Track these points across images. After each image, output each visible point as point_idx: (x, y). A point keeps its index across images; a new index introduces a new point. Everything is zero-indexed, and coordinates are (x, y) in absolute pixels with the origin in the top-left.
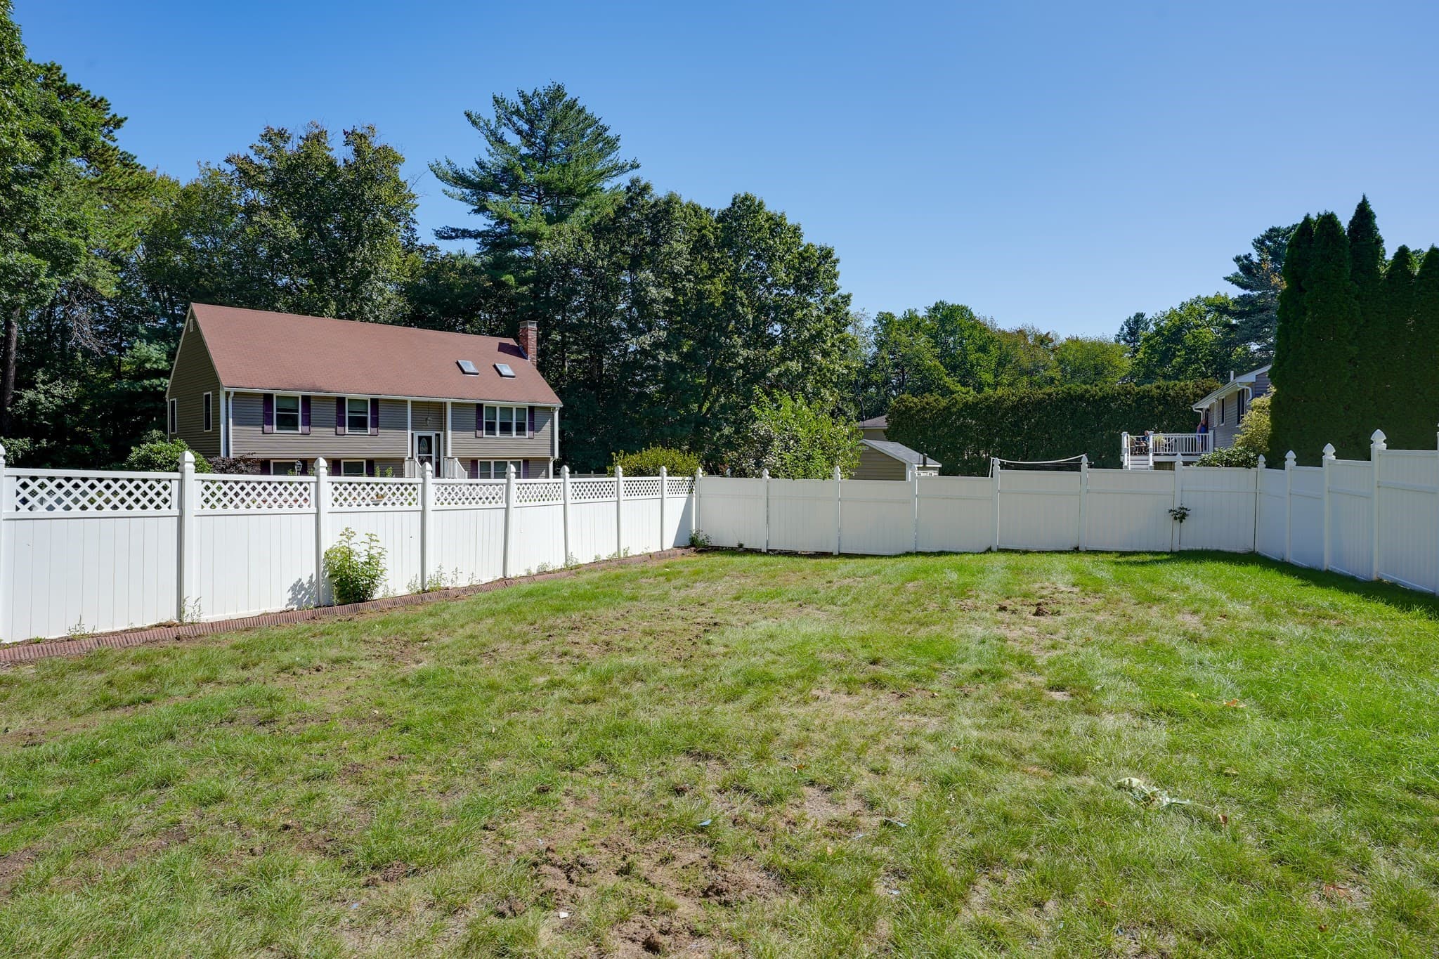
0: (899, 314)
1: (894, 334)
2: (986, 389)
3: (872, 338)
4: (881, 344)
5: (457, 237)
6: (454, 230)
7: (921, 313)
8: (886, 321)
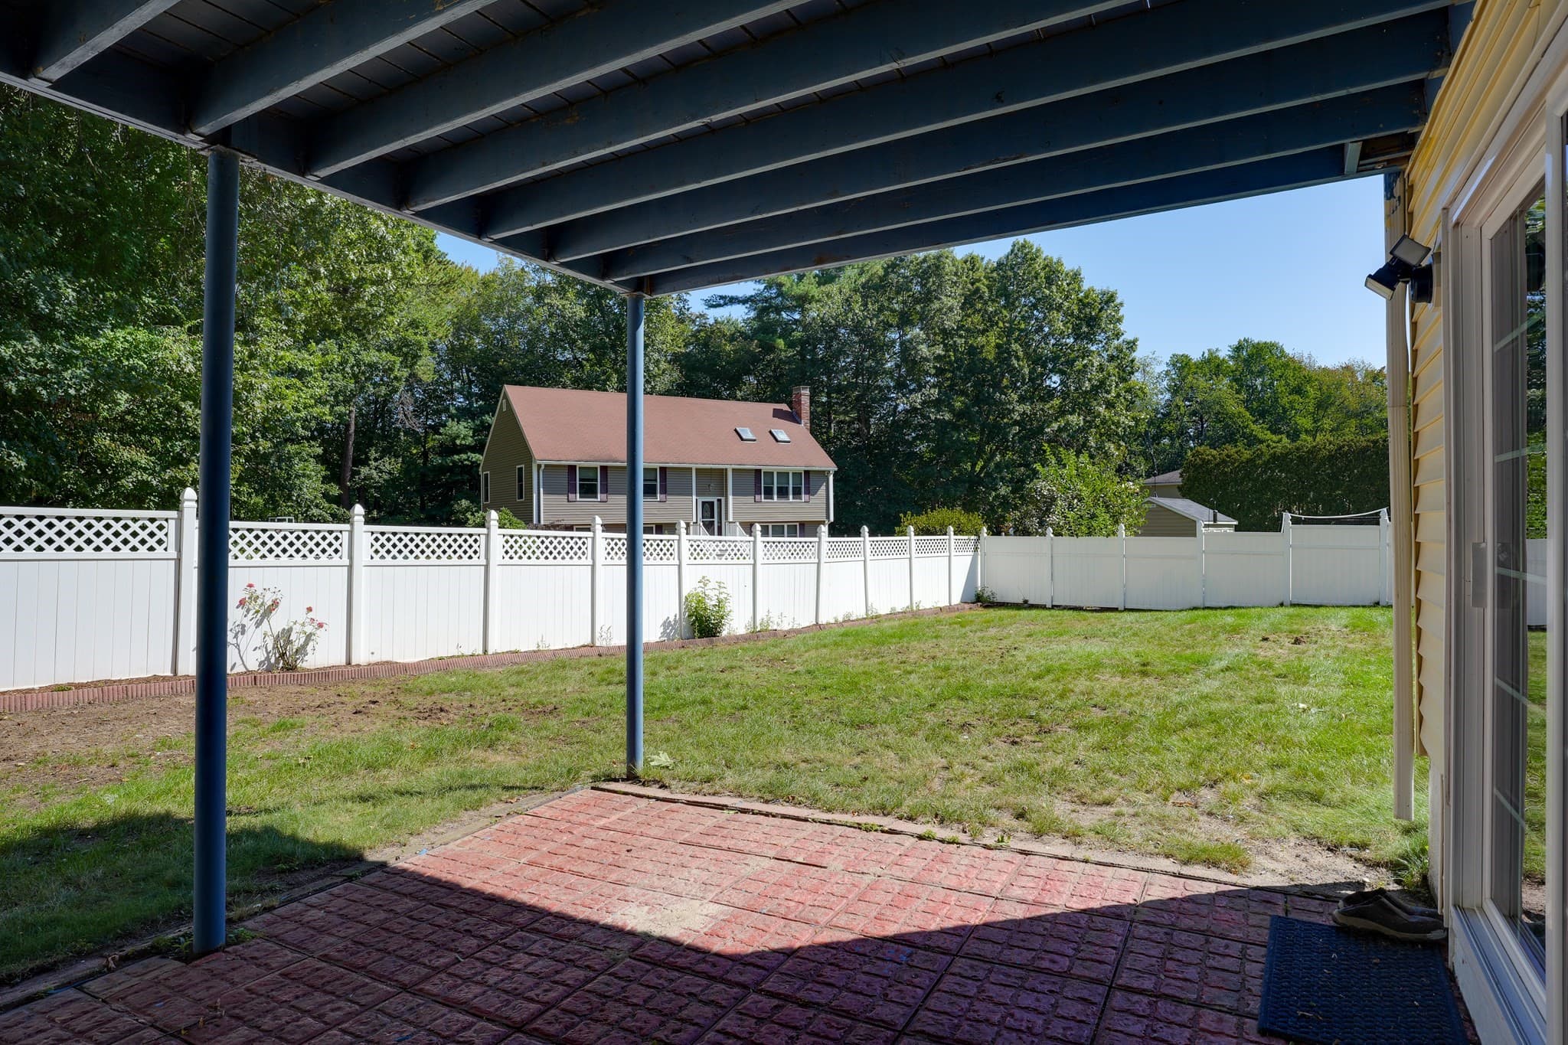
0: (1196, 356)
1: (1190, 378)
2: (1303, 436)
3: (1165, 383)
4: (1175, 390)
5: (726, 304)
6: (721, 297)
7: (1224, 353)
8: (1181, 364)
